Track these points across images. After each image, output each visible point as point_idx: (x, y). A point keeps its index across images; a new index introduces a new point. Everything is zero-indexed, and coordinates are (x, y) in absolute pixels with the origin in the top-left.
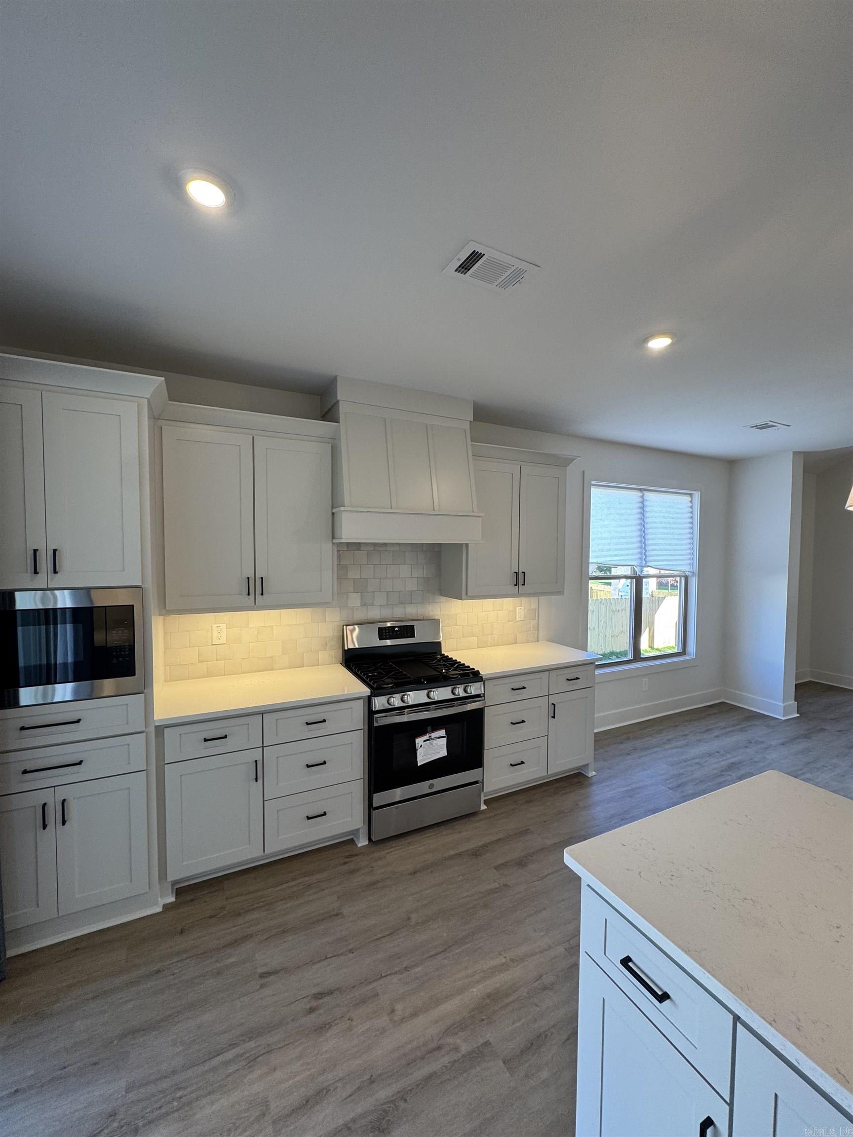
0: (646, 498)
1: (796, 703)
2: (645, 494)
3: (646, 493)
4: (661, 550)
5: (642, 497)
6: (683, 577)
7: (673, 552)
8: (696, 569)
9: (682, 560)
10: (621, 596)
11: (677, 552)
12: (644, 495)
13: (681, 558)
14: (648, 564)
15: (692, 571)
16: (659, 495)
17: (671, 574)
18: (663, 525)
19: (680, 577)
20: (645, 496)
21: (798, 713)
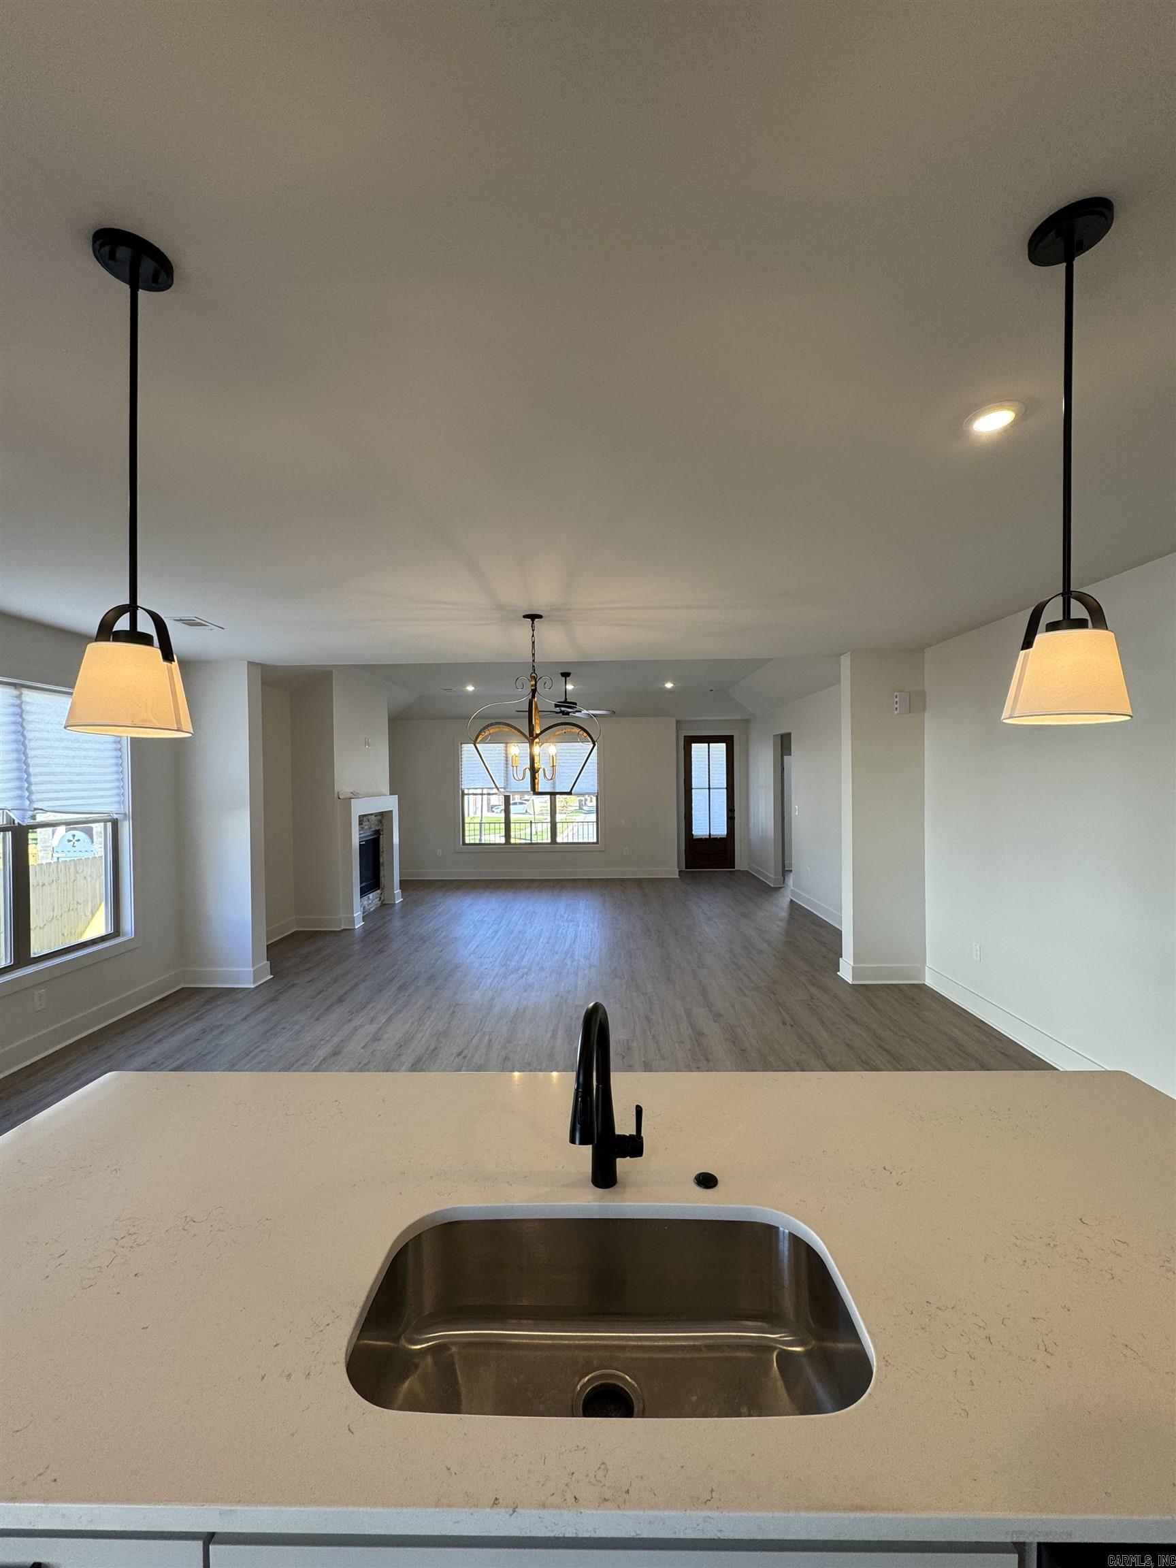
0: (24, 698)
1: (269, 962)
2: (23, 692)
3: (25, 692)
4: (62, 782)
5: (19, 697)
6: (109, 821)
7: (86, 786)
8: (128, 807)
9: (103, 797)
10: (58, 858)
11: (92, 786)
12: (21, 694)
13: (102, 793)
14: (36, 806)
15: (123, 812)
16: (50, 696)
17: (87, 818)
18: (65, 744)
19: (105, 821)
20: (23, 695)
21: (271, 974)
